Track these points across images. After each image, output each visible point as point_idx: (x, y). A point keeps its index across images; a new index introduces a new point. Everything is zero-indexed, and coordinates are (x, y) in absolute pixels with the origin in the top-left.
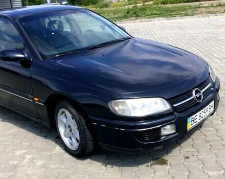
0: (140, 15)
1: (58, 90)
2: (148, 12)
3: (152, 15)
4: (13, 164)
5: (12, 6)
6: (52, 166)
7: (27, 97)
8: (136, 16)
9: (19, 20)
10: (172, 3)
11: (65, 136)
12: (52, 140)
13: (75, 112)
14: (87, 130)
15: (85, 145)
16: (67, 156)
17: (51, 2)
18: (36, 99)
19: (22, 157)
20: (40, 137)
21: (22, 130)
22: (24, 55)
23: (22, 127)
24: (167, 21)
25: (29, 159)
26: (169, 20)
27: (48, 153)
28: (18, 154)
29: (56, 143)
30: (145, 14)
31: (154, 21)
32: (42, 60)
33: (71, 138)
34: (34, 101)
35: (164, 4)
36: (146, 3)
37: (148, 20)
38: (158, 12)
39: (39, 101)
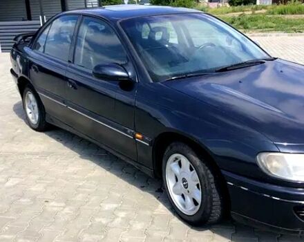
0: (250, 26)
1: (172, 127)
2: (260, 23)
3: (266, 27)
4: (101, 222)
5: (86, 5)
6: (156, 234)
7: (125, 131)
8: (245, 28)
9: (120, 23)
10: (293, 14)
11: (174, 192)
12: (152, 193)
13: (198, 162)
14: (215, 191)
15: (208, 211)
16: (176, 220)
17: (129, 3)
18: (138, 136)
19: (112, 214)
20: (133, 186)
21: (108, 173)
22: (128, 73)
23: (109, 170)
24: (289, 38)
25: (122, 218)
26: (292, 35)
27: (149, 213)
28: (106, 208)
29: (158, 198)
30: (257, 25)
31: (270, 36)
32: (152, 82)
33: (183, 196)
34: (135, 137)
35: (282, 14)
36: (256, 12)
37: (262, 34)
38: (274, 25)
39: (142, 139)
